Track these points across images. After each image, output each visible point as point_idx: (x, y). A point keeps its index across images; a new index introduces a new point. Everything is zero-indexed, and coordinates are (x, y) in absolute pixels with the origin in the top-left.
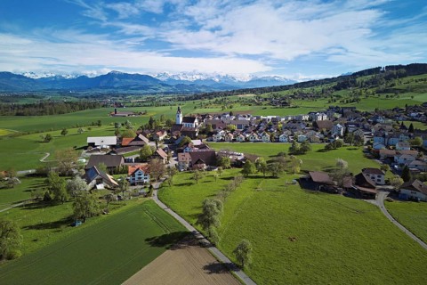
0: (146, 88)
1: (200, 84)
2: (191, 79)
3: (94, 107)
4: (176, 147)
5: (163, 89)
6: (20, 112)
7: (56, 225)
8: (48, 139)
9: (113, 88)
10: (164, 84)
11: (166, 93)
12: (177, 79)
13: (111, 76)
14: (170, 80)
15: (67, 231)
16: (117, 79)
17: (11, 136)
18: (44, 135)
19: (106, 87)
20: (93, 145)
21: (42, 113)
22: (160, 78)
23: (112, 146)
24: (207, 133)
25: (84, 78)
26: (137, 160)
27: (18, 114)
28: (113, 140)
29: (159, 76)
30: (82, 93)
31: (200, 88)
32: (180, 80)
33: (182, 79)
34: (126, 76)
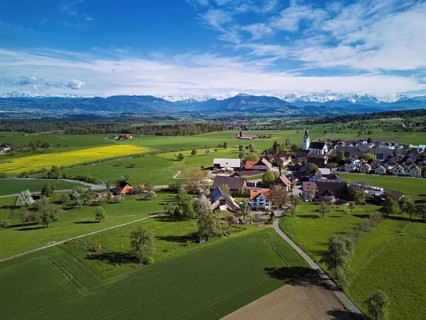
0: (272, 110)
1: (333, 106)
2: (321, 100)
3: (221, 129)
4: (301, 174)
5: (290, 112)
6: (159, 132)
7: (183, 239)
8: (180, 158)
9: (239, 110)
10: (291, 107)
11: (293, 116)
12: (306, 100)
13: (237, 99)
14: (298, 101)
15: (192, 247)
16: (243, 102)
17: (151, 154)
18: (177, 154)
19: (233, 110)
20: (218, 166)
21: (176, 134)
22: (287, 100)
23: (236, 169)
24: (338, 161)
25: (213, 101)
26: (260, 185)
27: (157, 134)
28: (237, 163)
29: (286, 98)
30: (211, 116)
31: (332, 109)
32: (309, 102)
33: (312, 100)
34: (253, 98)
